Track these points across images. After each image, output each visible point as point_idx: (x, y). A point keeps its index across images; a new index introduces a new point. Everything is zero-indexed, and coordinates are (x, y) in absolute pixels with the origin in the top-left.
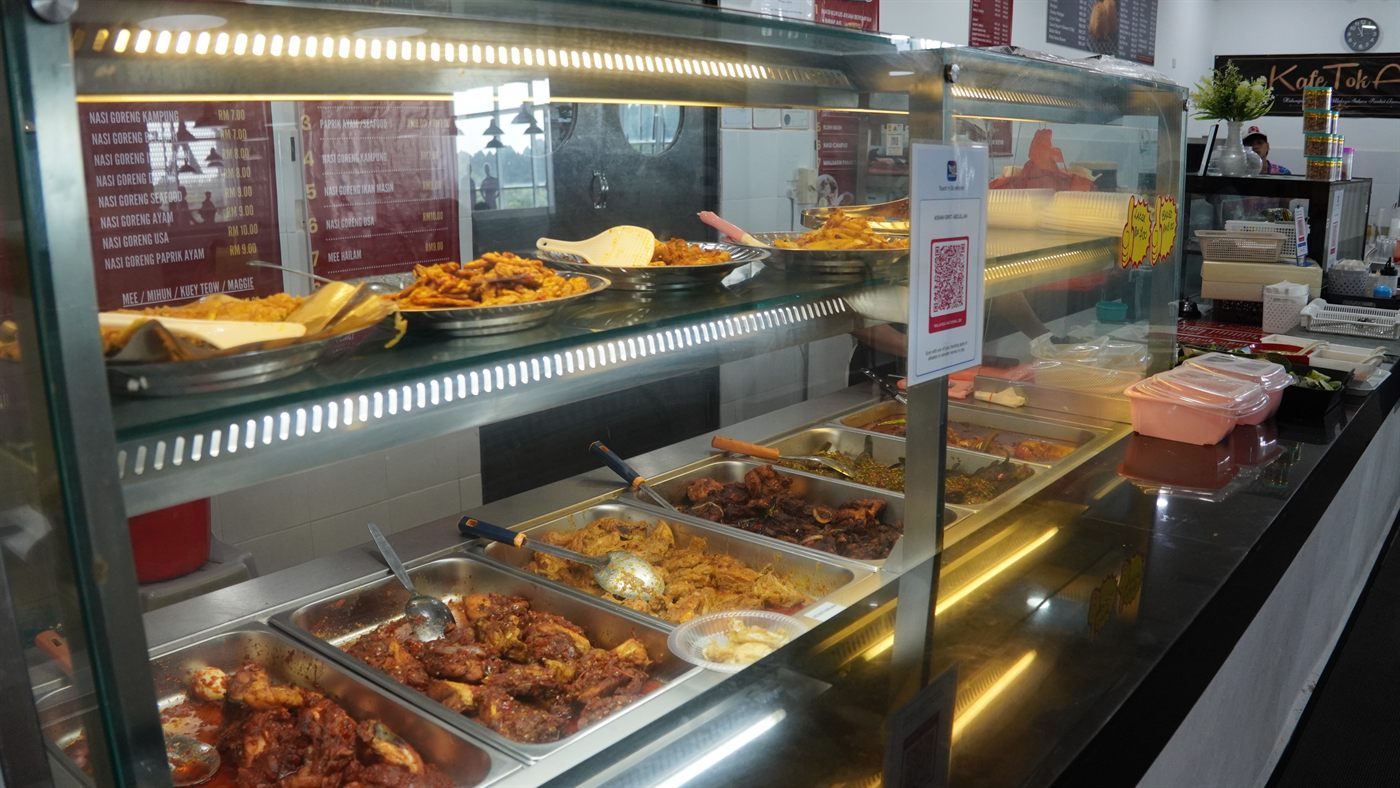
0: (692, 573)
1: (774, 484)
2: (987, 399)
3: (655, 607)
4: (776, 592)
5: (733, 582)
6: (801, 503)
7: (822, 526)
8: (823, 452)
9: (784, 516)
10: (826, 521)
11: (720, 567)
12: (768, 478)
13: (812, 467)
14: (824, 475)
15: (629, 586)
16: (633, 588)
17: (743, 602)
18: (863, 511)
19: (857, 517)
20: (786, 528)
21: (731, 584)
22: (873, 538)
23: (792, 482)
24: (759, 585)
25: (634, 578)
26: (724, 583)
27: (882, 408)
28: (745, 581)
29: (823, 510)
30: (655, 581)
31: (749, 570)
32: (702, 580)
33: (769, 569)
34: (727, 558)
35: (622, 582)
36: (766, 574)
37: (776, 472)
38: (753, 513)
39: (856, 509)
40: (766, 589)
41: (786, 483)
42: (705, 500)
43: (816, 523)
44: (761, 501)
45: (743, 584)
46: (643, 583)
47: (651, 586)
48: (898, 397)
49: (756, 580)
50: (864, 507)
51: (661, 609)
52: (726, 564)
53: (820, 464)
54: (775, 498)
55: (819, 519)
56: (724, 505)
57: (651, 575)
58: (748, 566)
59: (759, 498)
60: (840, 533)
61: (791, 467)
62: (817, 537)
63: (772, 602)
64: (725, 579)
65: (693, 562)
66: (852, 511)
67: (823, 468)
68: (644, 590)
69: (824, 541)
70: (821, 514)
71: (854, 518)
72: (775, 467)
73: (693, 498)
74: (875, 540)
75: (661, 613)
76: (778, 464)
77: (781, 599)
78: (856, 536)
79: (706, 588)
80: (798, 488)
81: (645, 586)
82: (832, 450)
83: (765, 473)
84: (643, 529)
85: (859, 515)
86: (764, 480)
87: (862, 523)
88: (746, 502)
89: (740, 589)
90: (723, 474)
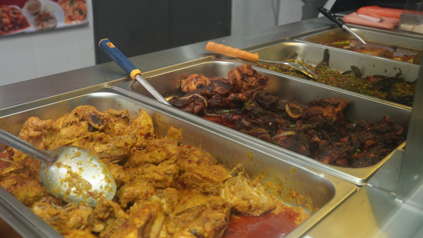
0: (154, 171)
1: (253, 81)
2: (411, 30)
3: (101, 216)
4: (244, 199)
5: (200, 182)
6: (274, 98)
7: (293, 121)
8: (292, 60)
9: (260, 110)
10: (297, 116)
11: (190, 162)
12: (247, 75)
13: (285, 70)
14: (293, 75)
15: (74, 189)
16: (79, 191)
17: (204, 215)
18: (330, 109)
19: (325, 114)
20: (260, 120)
21: (197, 184)
22: (343, 136)
23: (268, 80)
24: (227, 188)
25: (80, 180)
26: (190, 182)
27: (332, 33)
28: (212, 181)
29: (294, 106)
30: (104, 183)
31: (219, 168)
32: (165, 180)
33: (239, 170)
34: (198, 152)
35: (67, 184)
36: (236, 175)
37: (255, 72)
38: (232, 105)
39: (324, 107)
40: (233, 193)
41: (263, 81)
42: (195, 91)
43: (287, 117)
44: (240, 95)
45: (210, 184)
46: (89, 186)
47: (99, 190)
48: (344, 26)
49: (224, 181)
50: (332, 105)
51: (110, 217)
52: (196, 159)
53: (290, 68)
54: (252, 93)
55: (290, 114)
56: (208, 97)
57: (103, 176)
58: (219, 162)
59: (240, 92)
60: (310, 129)
61: (268, 68)
62: (289, 133)
63: (240, 210)
64: (192, 177)
65: (159, 158)
66: (320, 108)
67: (293, 71)
68: (91, 194)
69: (296, 138)
70: (292, 109)
71: (322, 115)
72: (255, 68)
73: (185, 89)
74: (346, 139)
75: (110, 222)
76: (258, 66)
77: (250, 207)
78: (325, 133)
79: (169, 189)
80: (271, 86)
81: (92, 190)
82: (299, 59)
83: (246, 71)
84: (126, 117)
85: (327, 112)
86: (244, 76)
87: (331, 120)
88: (227, 95)
89: (208, 190)
90: (212, 71)
